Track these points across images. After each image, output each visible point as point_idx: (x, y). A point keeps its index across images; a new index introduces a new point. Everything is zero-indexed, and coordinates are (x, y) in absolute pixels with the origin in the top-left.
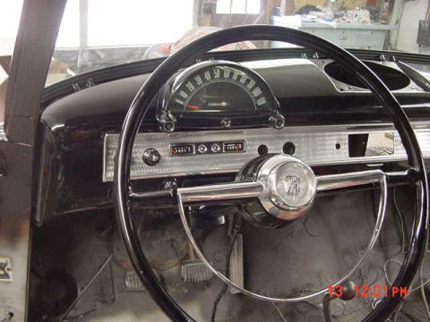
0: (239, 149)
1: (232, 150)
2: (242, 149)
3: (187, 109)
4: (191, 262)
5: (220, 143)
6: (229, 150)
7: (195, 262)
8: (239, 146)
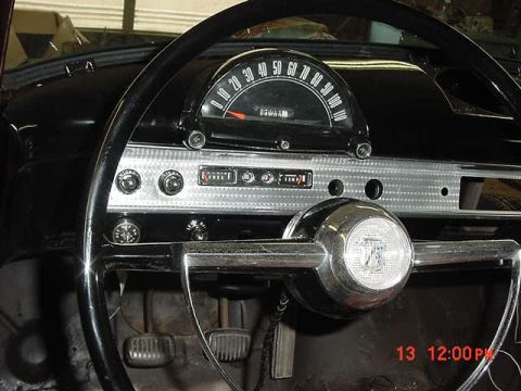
0: (302, 183)
1: (292, 183)
2: (305, 183)
3: (228, 115)
4: (223, 331)
5: (276, 172)
6: (287, 183)
7: (229, 331)
8: (301, 179)
